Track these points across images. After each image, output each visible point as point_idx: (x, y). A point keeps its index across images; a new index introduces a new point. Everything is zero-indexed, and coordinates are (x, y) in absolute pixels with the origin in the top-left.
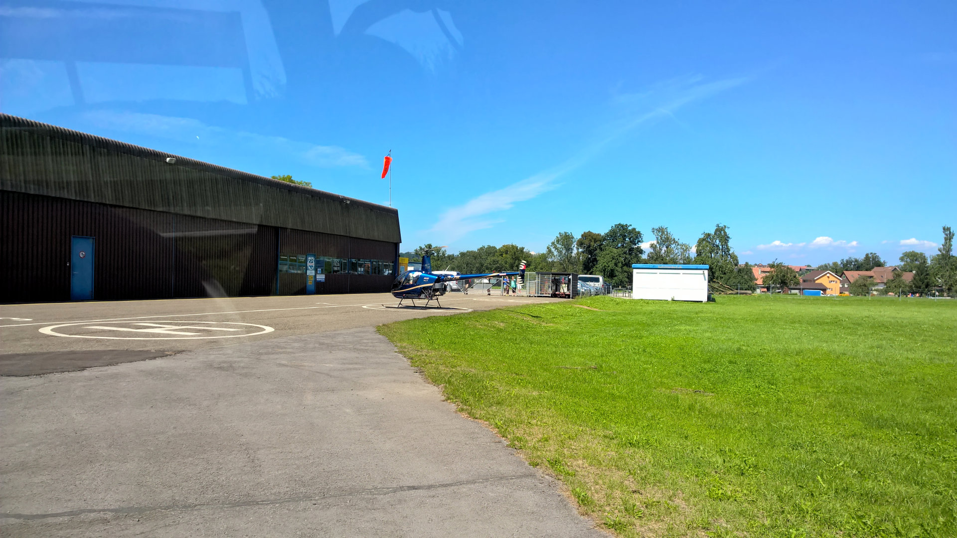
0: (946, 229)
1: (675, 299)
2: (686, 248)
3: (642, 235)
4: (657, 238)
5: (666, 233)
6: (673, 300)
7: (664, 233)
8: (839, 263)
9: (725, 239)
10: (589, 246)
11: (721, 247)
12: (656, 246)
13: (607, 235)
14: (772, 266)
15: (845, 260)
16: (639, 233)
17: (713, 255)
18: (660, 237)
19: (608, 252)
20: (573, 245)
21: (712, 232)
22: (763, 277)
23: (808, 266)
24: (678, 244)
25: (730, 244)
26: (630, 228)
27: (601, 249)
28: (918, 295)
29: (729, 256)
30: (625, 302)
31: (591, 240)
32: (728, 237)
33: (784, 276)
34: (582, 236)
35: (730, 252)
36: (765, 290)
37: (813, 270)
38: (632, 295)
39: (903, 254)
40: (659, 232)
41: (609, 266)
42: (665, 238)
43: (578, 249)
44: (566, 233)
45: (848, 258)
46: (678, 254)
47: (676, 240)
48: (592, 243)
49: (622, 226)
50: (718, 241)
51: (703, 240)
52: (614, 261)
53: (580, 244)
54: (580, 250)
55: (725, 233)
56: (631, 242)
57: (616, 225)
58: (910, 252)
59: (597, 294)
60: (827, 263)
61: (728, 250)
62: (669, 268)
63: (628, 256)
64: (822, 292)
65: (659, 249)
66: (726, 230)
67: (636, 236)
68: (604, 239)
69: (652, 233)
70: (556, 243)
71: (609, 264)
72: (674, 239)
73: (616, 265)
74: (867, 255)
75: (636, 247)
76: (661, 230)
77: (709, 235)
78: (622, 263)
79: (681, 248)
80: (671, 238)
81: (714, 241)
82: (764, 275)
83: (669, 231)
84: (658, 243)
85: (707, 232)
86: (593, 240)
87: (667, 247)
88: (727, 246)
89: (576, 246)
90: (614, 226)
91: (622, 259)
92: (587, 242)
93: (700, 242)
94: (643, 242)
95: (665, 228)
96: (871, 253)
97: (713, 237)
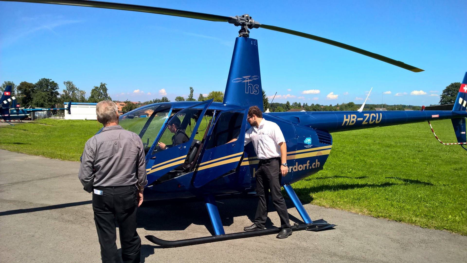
0: (191, 88)
1: (87, 119)
2: (83, 93)
3: (58, 85)
4: (67, 87)
8: (153, 101)
10: (26, 90)
11: (103, 94)
12: (66, 91)
13: (37, 84)
14: (126, 103)
17: (99, 97)
19: (39, 94)
23: (139, 102)
26: (51, 81)
27: (33, 92)
30: (62, 121)
31: (26, 87)
32: (107, 89)
33: (131, 107)
34: (21, 84)
35: (108, 96)
36: (122, 113)
37: (141, 104)
38: (64, 118)
39: (176, 97)
40: (68, 84)
41: (40, 102)
42: (71, 87)
43: (18, 91)
46: (79, 96)
47: (77, 88)
49: (46, 80)
50: (102, 91)
52: (43, 99)
53: (19, 88)
56: (51, 88)
59: (45, 118)
60: (147, 101)
62: (83, 104)
63: (50, 96)
66: (106, 86)
67: (54, 85)
68: (35, 87)
69: (64, 84)
75: (55, 91)
77: (97, 87)
78: (48, 100)
79: (80, 93)
82: (122, 106)
83: (73, 84)
88: (106, 93)
90: (41, 79)
93: (93, 90)
95: (71, 82)
96: (165, 97)
97: (99, 89)
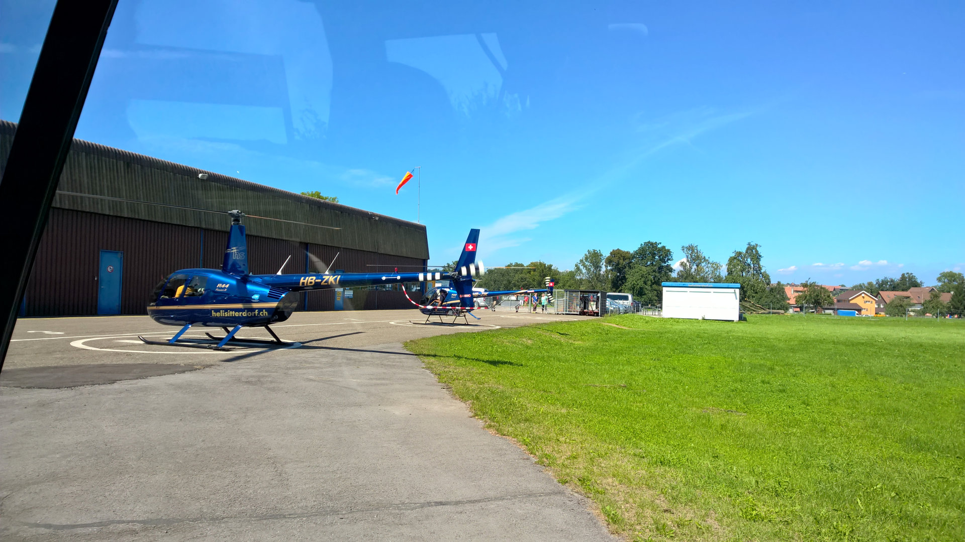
1: (706, 318)
2: (716, 267)
3: (672, 253)
4: (687, 257)
5: (696, 251)
6: (704, 319)
7: (694, 251)
8: (875, 283)
9: (757, 258)
10: (618, 264)
11: (752, 266)
12: (686, 264)
13: (636, 253)
14: (805, 285)
15: (880, 280)
16: (669, 251)
17: (744, 274)
18: (690, 255)
19: (637, 270)
20: (602, 263)
21: (744, 251)
22: (796, 297)
23: (843, 286)
24: (709, 263)
25: (762, 263)
26: (659, 246)
27: (630, 267)
28: (956, 316)
29: (761, 275)
30: (655, 320)
31: (619, 258)
32: (760, 256)
33: (817, 296)
34: (611, 253)
35: (762, 271)
36: (798, 309)
37: (847, 290)
38: (661, 313)
39: (941, 274)
40: (689, 250)
41: (638, 284)
42: (695, 256)
43: (606, 267)
44: (594, 250)
45: (883, 278)
46: (709, 273)
47: (707, 258)
48: (621, 261)
49: (652, 244)
50: (749, 260)
51: (735, 258)
52: (643, 279)
53: (609, 261)
54: (609, 268)
55: (757, 251)
56: (660, 260)
57: (645, 243)
58: (947, 273)
59: (626, 312)
60: (861, 283)
61: (760, 268)
62: (699, 286)
63: (657, 274)
64: (857, 312)
65: (689, 267)
66: (758, 249)
67: (665, 254)
68: (634, 257)
69: (682, 251)
70: (584, 261)
71: (638, 282)
72: (705, 257)
73: (645, 283)
74: (903, 275)
75: (666, 265)
76: (691, 248)
77: (740, 253)
78: (651, 281)
79: (712, 267)
80: (702, 257)
81: (746, 259)
82: (797, 294)
83: (699, 249)
84: (688, 261)
85: (738, 250)
86: (622, 258)
87: (697, 266)
88: (759, 264)
89: (604, 264)
90: (643, 244)
91: (652, 277)
92: (616, 260)
93: (731, 260)
94: (672, 260)
95: (695, 246)
96: (908, 273)
97: (745, 255)
